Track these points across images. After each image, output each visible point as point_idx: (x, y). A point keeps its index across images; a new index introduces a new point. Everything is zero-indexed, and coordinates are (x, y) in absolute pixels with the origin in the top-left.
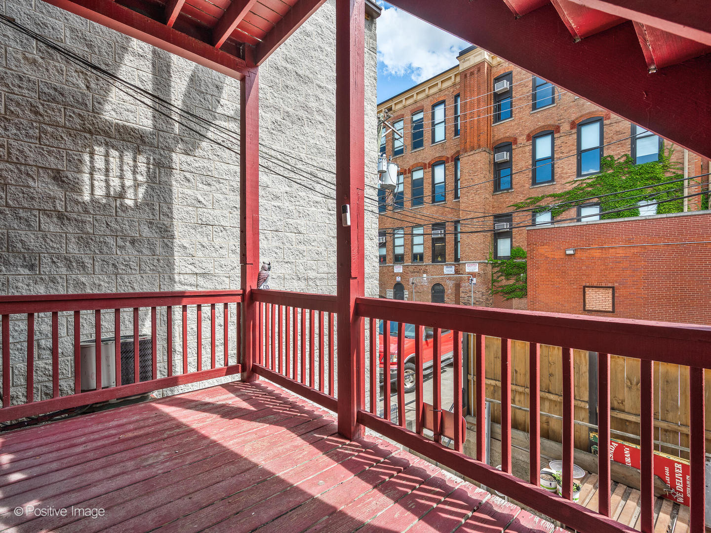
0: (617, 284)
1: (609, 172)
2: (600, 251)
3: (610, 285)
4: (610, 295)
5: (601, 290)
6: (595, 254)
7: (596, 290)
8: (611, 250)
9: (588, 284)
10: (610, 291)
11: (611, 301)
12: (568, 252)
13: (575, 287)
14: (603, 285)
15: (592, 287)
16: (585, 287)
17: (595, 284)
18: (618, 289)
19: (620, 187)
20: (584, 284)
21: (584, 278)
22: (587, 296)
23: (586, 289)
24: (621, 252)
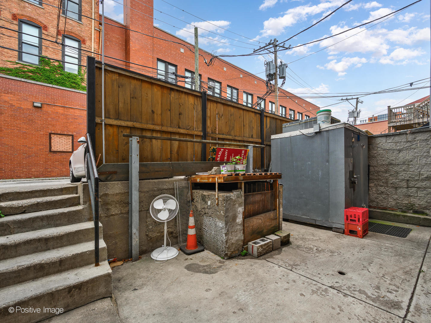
0: (75, 134)
1: (46, 68)
2: (63, 109)
3: (70, 133)
4: (71, 141)
5: (64, 137)
6: (59, 111)
7: (60, 136)
8: (71, 110)
9: (53, 132)
10: (71, 138)
11: (71, 144)
12: (36, 104)
13: (42, 133)
14: (65, 133)
15: (57, 134)
16: (50, 134)
17: (59, 132)
18: (76, 136)
19: (55, 81)
20: (50, 131)
21: (50, 127)
22: (52, 141)
23: (52, 135)
24: (78, 112)
